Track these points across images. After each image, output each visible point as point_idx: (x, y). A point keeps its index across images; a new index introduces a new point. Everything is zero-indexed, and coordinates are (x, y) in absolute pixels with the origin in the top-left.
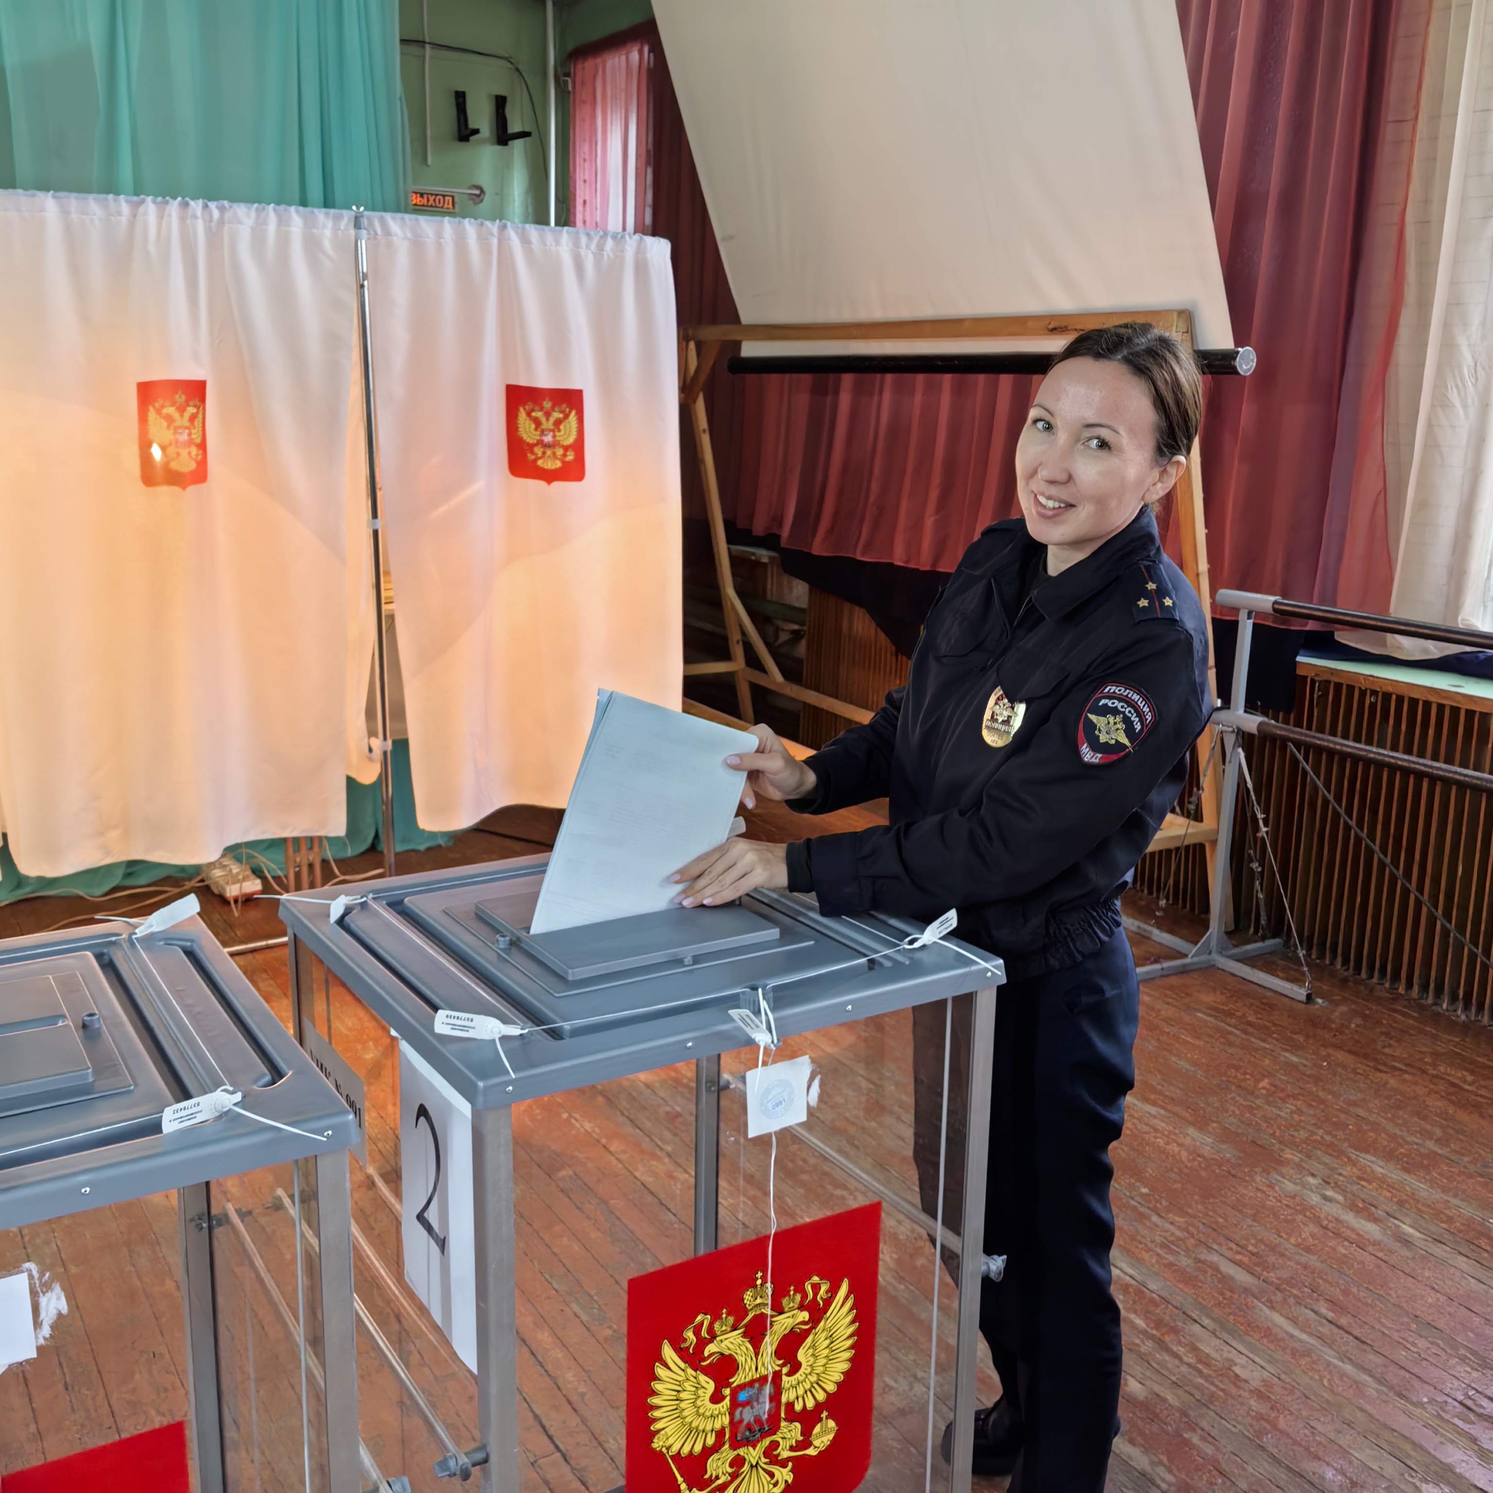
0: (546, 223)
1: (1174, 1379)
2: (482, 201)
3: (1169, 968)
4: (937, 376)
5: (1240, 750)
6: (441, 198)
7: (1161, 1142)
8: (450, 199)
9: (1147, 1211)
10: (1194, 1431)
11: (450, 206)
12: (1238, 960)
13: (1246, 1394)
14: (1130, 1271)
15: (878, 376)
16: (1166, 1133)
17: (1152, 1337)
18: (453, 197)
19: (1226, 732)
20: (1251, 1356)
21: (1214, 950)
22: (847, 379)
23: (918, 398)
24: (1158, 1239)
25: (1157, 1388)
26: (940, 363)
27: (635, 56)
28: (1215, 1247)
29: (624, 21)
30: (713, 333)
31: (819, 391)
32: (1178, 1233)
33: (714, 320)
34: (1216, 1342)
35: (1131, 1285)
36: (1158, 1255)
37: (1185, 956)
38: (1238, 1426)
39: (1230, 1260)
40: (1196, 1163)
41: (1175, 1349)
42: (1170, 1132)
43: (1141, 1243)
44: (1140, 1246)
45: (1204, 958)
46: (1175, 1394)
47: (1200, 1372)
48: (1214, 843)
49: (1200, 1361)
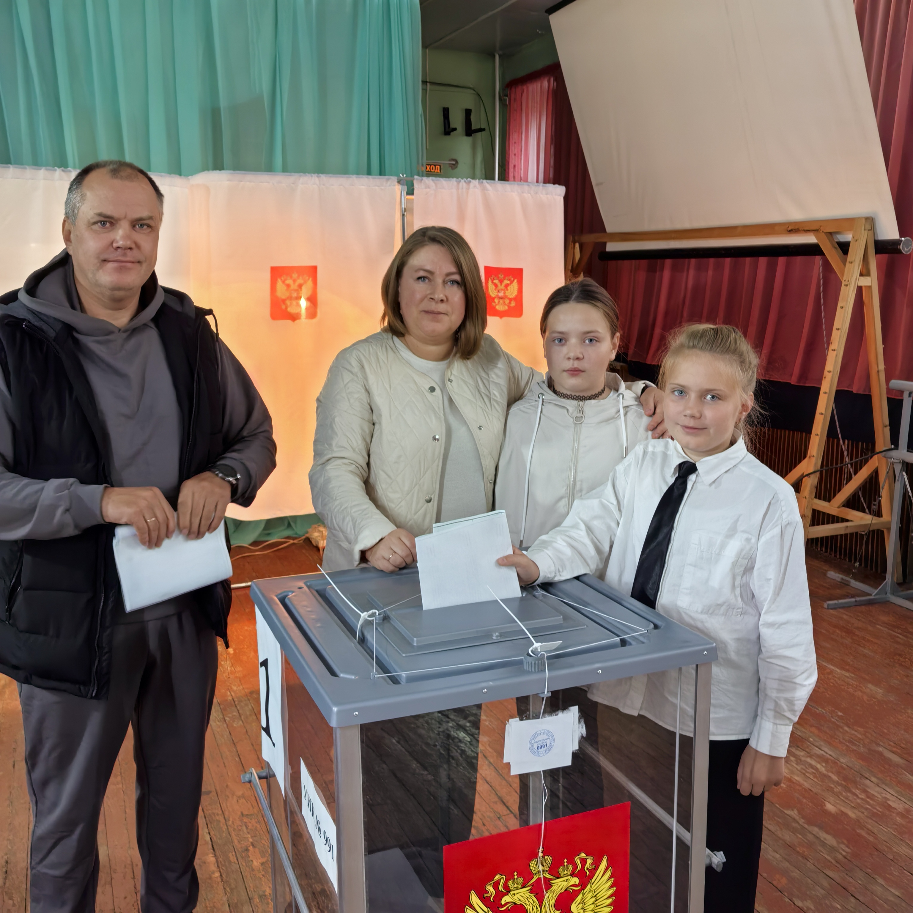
0: (493, 179)
1: (853, 805)
2: (457, 167)
3: (860, 601)
4: (721, 260)
5: (904, 473)
6: (434, 167)
7: (851, 690)
8: (439, 167)
9: (842, 724)
10: (863, 829)
11: (439, 171)
12: (904, 598)
13: (894, 815)
14: (830, 753)
15: (687, 260)
16: (855, 686)
17: (841, 785)
18: (440, 166)
19: (895, 462)
20: (899, 797)
21: (889, 591)
22: (668, 262)
23: (710, 273)
24: (847, 738)
25: (843, 809)
26: (723, 252)
27: (545, 84)
28: (881, 744)
29: (540, 65)
30: (590, 238)
31: (652, 270)
32: (860, 736)
33: (592, 231)
34: (878, 789)
35: (830, 759)
36: (847, 746)
37: (870, 595)
38: (889, 829)
39: (890, 751)
40: (872, 702)
41: (854, 791)
42: (856, 685)
43: (836, 739)
44: (836, 741)
45: (882, 596)
46: (853, 812)
47: (868, 803)
48: (889, 529)
49: (868, 797)
